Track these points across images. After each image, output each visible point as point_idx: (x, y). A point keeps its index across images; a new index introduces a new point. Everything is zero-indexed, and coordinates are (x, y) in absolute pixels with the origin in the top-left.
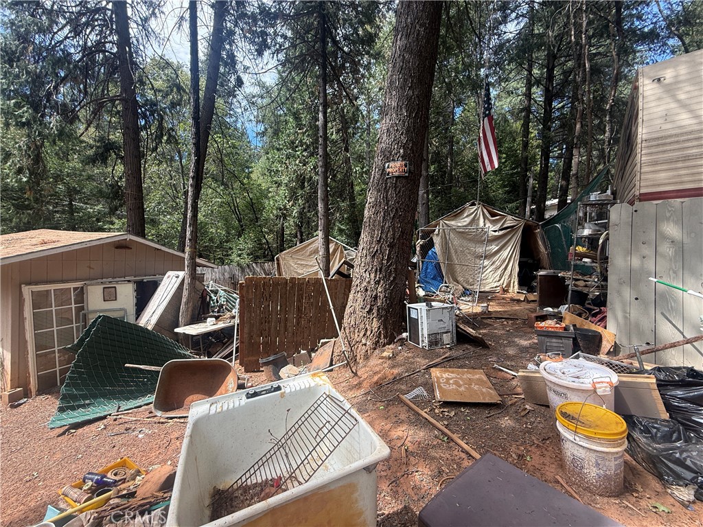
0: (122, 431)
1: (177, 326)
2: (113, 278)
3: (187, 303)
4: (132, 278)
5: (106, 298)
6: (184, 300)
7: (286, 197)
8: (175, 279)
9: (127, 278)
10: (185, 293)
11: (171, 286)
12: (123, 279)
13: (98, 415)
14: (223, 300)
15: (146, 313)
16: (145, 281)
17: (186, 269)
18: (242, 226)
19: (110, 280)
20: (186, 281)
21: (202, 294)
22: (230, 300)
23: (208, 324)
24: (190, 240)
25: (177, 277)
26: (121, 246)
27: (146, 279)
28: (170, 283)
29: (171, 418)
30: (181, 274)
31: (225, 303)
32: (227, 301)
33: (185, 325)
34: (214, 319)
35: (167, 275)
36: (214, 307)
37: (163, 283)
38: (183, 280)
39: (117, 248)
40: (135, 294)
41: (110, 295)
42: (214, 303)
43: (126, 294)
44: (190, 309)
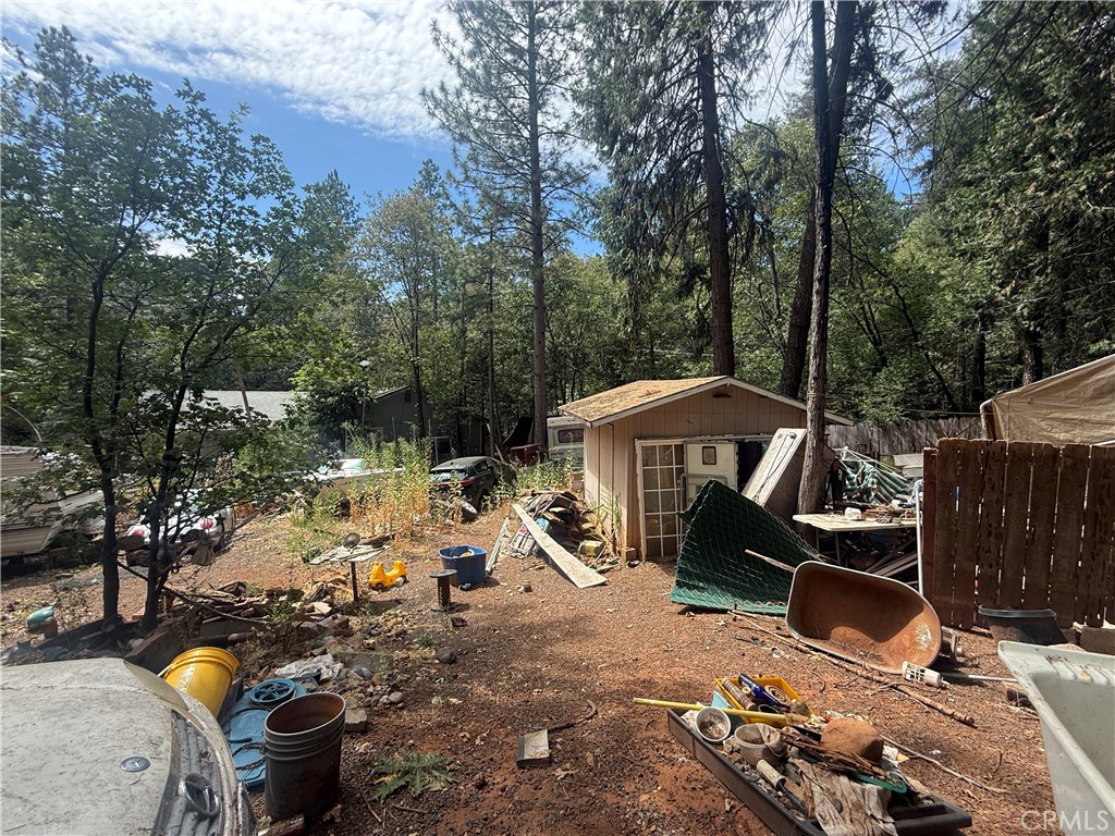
0: (748, 639)
1: (796, 512)
2: (712, 435)
3: (811, 478)
4: (731, 437)
5: (706, 461)
6: (806, 473)
7: (992, 278)
8: (789, 440)
9: (726, 437)
10: (807, 463)
11: (784, 450)
12: (721, 437)
13: (714, 606)
14: (871, 480)
15: (752, 487)
16: (746, 441)
17: (809, 424)
18: (881, 353)
19: (709, 437)
20: (809, 444)
21: (832, 467)
22: (885, 481)
23: (846, 516)
24: (815, 379)
25: (794, 437)
26: (719, 393)
27: (748, 438)
28: (782, 447)
29: (816, 650)
30: (800, 433)
31: (875, 486)
32: (879, 483)
33: (807, 513)
34: (859, 511)
35: (777, 435)
36: (852, 490)
37: (772, 446)
38: (804, 442)
39: (715, 396)
40: (736, 458)
41: (710, 458)
42: (852, 484)
43: (727, 455)
44: (815, 489)
